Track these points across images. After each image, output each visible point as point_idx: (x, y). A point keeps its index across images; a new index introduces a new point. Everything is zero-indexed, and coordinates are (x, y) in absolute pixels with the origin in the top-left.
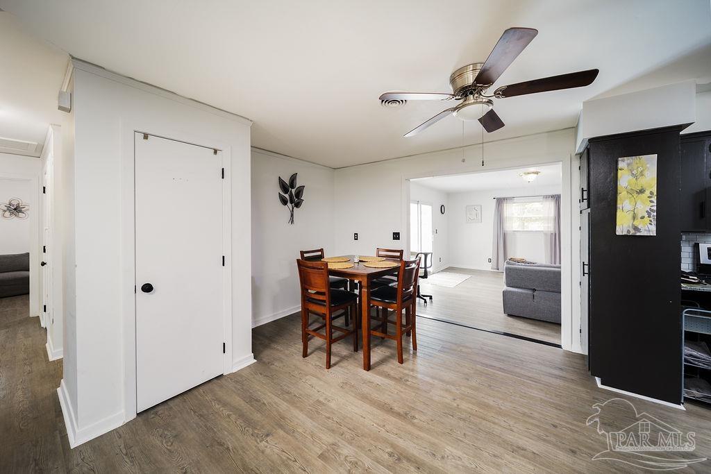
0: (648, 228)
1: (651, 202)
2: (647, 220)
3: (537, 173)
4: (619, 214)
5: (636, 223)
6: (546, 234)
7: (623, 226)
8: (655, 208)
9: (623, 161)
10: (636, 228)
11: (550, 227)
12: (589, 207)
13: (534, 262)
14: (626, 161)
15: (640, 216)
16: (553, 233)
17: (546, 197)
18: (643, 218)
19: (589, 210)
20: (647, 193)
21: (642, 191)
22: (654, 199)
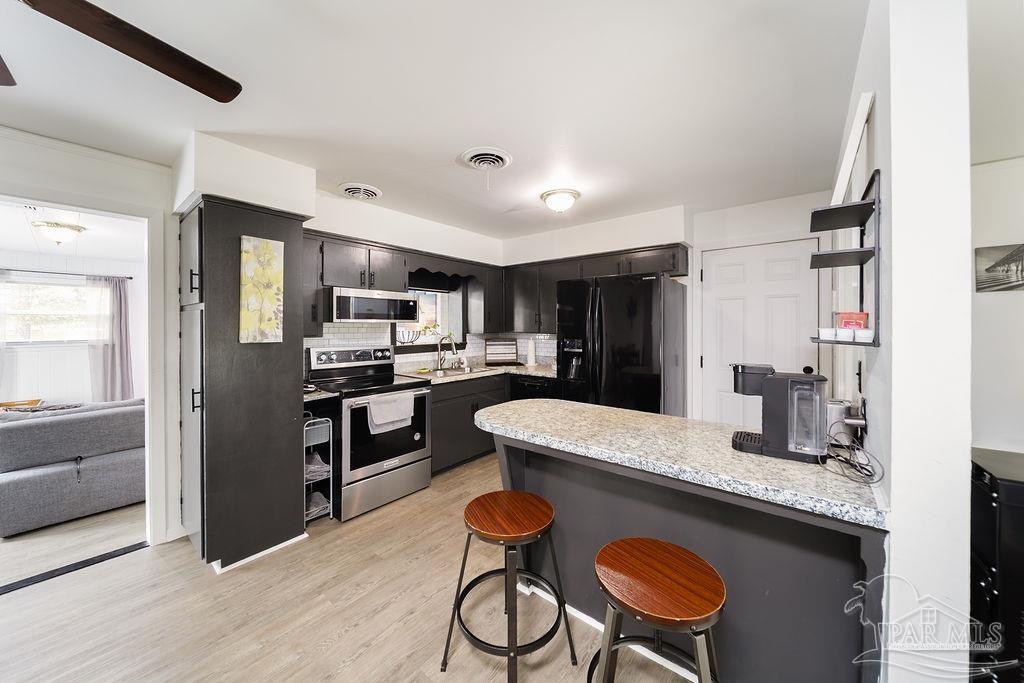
0: (275, 334)
1: (278, 300)
2: (274, 322)
3: (78, 229)
4: (243, 313)
5: (263, 326)
6: (93, 347)
7: (249, 332)
8: (281, 308)
9: (249, 241)
10: (263, 333)
11: (103, 333)
12: (201, 301)
13: (77, 403)
14: (252, 243)
15: (267, 318)
16: (110, 343)
17: (94, 279)
18: (269, 320)
19: (202, 306)
20: (275, 288)
21: (268, 286)
22: (281, 297)
